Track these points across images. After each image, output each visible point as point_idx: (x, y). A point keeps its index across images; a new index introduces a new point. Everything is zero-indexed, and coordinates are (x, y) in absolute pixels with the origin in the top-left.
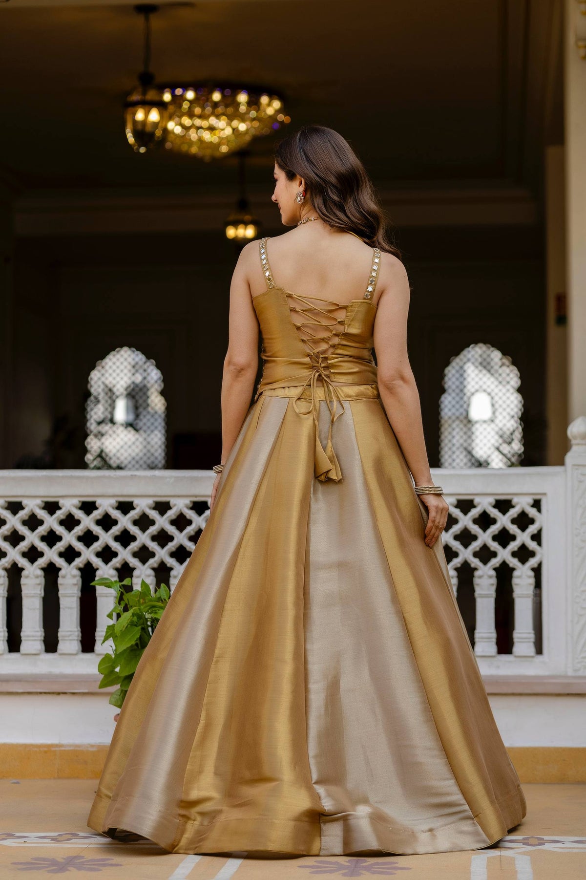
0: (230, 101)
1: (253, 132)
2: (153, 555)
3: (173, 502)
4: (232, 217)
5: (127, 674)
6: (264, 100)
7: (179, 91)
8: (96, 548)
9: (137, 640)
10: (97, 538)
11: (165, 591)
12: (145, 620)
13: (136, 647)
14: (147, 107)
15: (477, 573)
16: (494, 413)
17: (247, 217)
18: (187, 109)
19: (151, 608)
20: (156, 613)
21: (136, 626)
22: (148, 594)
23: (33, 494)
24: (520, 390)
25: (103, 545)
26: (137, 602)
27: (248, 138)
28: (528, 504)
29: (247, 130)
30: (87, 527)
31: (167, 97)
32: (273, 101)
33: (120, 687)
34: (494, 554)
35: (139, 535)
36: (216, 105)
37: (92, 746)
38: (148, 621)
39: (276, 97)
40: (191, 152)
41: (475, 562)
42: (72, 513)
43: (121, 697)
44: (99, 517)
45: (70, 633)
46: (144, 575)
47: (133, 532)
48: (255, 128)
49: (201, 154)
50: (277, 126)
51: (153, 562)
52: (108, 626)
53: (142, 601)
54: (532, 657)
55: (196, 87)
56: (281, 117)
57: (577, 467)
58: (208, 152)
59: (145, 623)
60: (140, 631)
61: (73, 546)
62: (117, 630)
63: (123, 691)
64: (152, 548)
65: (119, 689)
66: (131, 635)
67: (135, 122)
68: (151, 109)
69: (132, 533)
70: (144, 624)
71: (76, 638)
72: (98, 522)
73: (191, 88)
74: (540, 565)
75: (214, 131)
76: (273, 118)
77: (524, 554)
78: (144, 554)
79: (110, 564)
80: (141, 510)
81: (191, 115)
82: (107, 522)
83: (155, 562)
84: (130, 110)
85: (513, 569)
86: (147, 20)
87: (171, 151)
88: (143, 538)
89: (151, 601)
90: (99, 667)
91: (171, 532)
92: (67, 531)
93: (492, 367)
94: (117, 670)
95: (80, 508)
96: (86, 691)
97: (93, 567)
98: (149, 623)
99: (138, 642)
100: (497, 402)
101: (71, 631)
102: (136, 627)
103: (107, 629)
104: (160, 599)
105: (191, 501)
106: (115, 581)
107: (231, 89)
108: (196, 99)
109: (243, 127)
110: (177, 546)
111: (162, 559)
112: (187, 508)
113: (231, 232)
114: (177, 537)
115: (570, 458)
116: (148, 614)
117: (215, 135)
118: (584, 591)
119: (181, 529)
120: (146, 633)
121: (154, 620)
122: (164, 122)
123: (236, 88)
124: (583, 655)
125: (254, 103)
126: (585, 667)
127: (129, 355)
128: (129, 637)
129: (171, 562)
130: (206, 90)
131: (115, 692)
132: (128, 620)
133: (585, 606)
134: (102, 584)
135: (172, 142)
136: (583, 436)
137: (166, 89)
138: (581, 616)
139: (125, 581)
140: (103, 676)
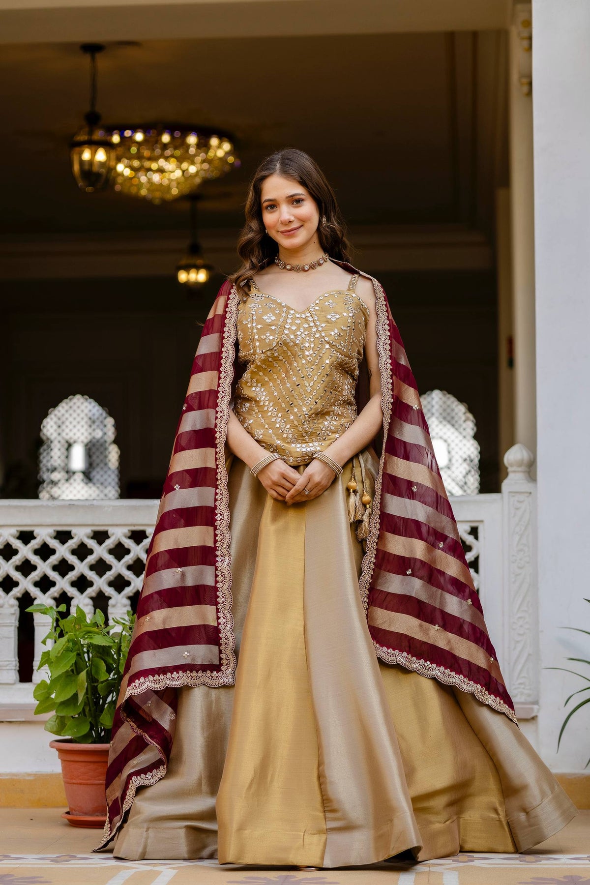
0: (179, 143)
1: (202, 174)
2: (91, 584)
3: (111, 531)
4: (184, 262)
5: (62, 700)
6: (214, 141)
7: (127, 133)
8: (34, 577)
9: (71, 666)
10: (34, 568)
11: (101, 617)
12: (80, 647)
13: (71, 673)
14: (94, 148)
16: (450, 460)
17: (199, 262)
18: (136, 151)
19: (86, 633)
20: (91, 638)
21: (71, 651)
22: (83, 619)
24: (476, 437)
25: (41, 575)
26: (73, 627)
27: (198, 180)
29: (197, 172)
30: (25, 557)
31: (116, 139)
32: (223, 143)
33: (55, 713)
35: (76, 564)
36: (165, 147)
37: (29, 775)
38: (84, 647)
39: (227, 139)
40: (141, 194)
42: (10, 543)
43: (56, 723)
44: (37, 547)
45: (8, 663)
46: (82, 602)
47: (71, 561)
48: (205, 170)
49: (150, 196)
50: (227, 168)
51: (91, 591)
52: (43, 653)
53: (77, 627)
55: (145, 129)
56: (232, 160)
57: (513, 495)
58: (158, 195)
59: (80, 649)
60: (75, 657)
61: (11, 576)
62: (52, 656)
63: (59, 718)
64: (90, 577)
65: (55, 716)
66: (67, 661)
67: (82, 162)
68: (98, 148)
69: (70, 562)
70: (79, 650)
71: (14, 668)
72: (36, 552)
73: (140, 130)
75: (164, 174)
76: (223, 160)
78: (82, 584)
79: (48, 593)
80: (79, 540)
81: (139, 157)
82: (45, 552)
83: (93, 591)
84: (77, 149)
86: (93, 59)
87: (120, 193)
88: (82, 568)
89: (86, 626)
90: (34, 693)
91: (109, 561)
92: (5, 561)
93: (456, 422)
94: (53, 696)
95: (19, 538)
96: (23, 720)
97: (31, 597)
98: (85, 650)
99: (74, 668)
100: (453, 449)
101: (9, 661)
102: (71, 653)
103: (42, 655)
104: (96, 625)
105: (129, 530)
106: (51, 608)
107: (181, 132)
108: (145, 141)
109: (193, 169)
110: (116, 575)
111: (100, 588)
112: (126, 537)
113: (183, 277)
114: (116, 567)
115: (506, 485)
116: (83, 640)
117: (164, 177)
118: (520, 618)
119: (119, 558)
120: (81, 658)
121: (90, 645)
122: (112, 163)
123: (186, 130)
124: (520, 681)
125: (203, 145)
126: (522, 693)
127: (82, 403)
128: (64, 663)
129: (109, 591)
130: (155, 131)
131: (50, 718)
132: (64, 646)
133: (521, 632)
134: (37, 611)
135: (121, 184)
136: (520, 464)
137: (115, 131)
138: (518, 642)
139: (63, 608)
140: (38, 702)
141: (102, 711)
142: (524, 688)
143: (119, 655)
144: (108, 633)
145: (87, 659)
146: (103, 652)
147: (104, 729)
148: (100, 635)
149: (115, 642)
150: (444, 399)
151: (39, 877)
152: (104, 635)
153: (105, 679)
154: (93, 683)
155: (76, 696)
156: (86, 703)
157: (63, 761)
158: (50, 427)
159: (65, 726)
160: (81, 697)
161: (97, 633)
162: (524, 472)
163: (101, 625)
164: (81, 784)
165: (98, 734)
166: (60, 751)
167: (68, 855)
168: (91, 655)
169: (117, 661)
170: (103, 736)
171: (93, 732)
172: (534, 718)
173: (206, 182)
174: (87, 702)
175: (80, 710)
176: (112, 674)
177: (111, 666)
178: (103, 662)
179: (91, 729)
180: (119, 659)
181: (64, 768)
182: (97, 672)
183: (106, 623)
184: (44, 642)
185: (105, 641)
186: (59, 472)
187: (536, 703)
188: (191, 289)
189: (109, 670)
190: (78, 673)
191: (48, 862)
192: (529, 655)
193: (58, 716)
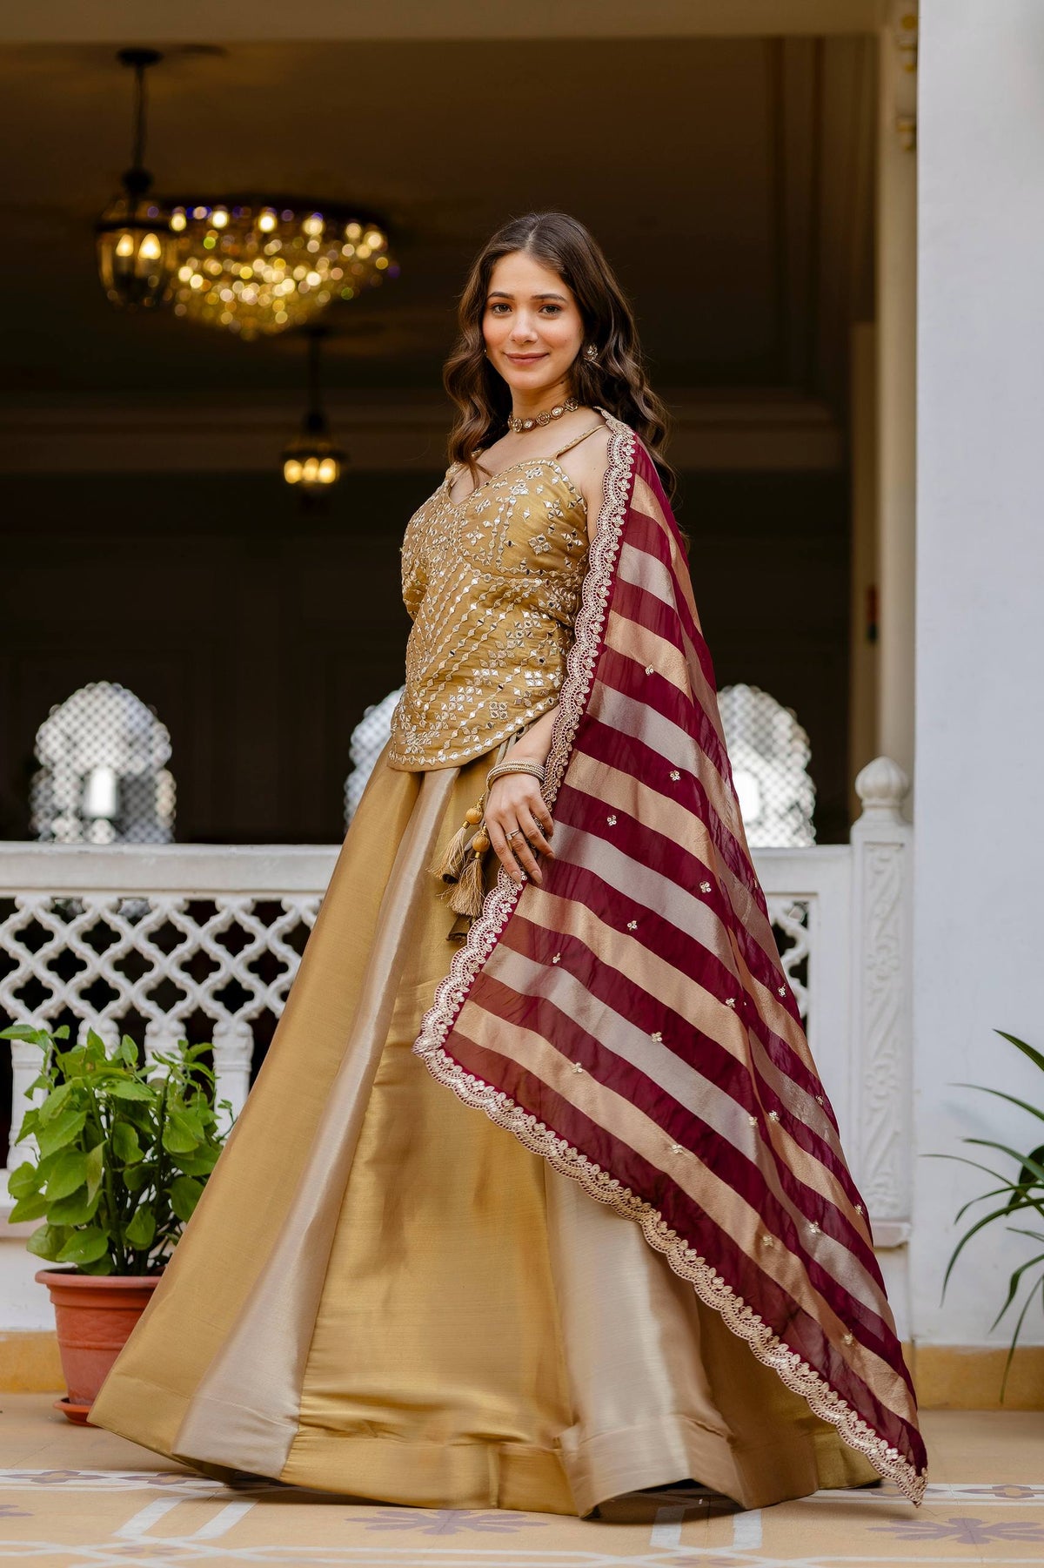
0: (291, 231)
1: (330, 288)
2: (115, 994)
4: (295, 445)
5: (60, 1197)
6: (353, 230)
7: (199, 212)
8: (14, 981)
9: (77, 1137)
10: (15, 964)
11: (131, 1049)
12: (93, 1102)
13: (76, 1149)
14: (138, 235)
16: (763, 809)
17: (323, 445)
18: (214, 245)
19: (104, 1078)
20: (113, 1087)
21: (78, 1110)
22: (100, 1054)
24: (810, 769)
25: (27, 977)
26: (80, 1067)
27: (323, 298)
28: (787, 912)
29: (322, 284)
31: (178, 221)
32: (368, 233)
33: (46, 1222)
35: (90, 959)
36: (266, 238)
38: (100, 1104)
39: (375, 226)
40: (221, 323)
43: (48, 1239)
44: (20, 927)
46: (99, 1025)
47: (81, 954)
48: (335, 281)
49: (238, 325)
50: (375, 279)
51: (115, 1008)
52: (27, 1112)
53: (88, 1066)
55: (231, 205)
56: (380, 262)
57: (871, 847)
58: (251, 323)
59: (94, 1106)
60: (84, 1120)
62: (43, 1119)
63: (53, 1229)
64: (115, 982)
65: (45, 1226)
66: (69, 1127)
67: (116, 260)
68: (146, 235)
69: (78, 955)
70: (91, 1109)
72: (19, 936)
73: (222, 207)
75: (262, 286)
76: (368, 263)
78: (99, 994)
79: (39, 1010)
80: (97, 915)
81: (219, 255)
82: (34, 936)
83: (119, 1007)
84: (108, 236)
86: (140, 77)
87: (185, 321)
88: (99, 965)
89: (106, 1065)
90: (10, 1184)
91: (148, 954)
94: (43, 1191)
97: (8, 1016)
98: (102, 1109)
99: (81, 1140)
100: (768, 790)
102: (76, 1113)
103: (25, 1117)
104: (122, 1063)
105: (185, 900)
106: (43, 1032)
107: (294, 211)
108: (230, 227)
109: (314, 279)
110: (160, 979)
111: (131, 1003)
112: (179, 911)
113: (293, 472)
114: (160, 964)
115: (858, 831)
116: (100, 1090)
117: (263, 291)
118: (881, 1067)
119: (166, 949)
120: (94, 1124)
121: (111, 1100)
122: (171, 262)
123: (303, 208)
124: (879, 1180)
125: (334, 235)
126: (881, 1202)
127: (110, 697)
128: (65, 1130)
129: (148, 1008)
130: (249, 210)
131: (38, 1230)
132: (64, 1100)
133: (882, 1093)
134: (17, 1037)
135: (186, 303)
136: (884, 792)
137: (178, 209)
138: (875, 1110)
139: (63, 1033)
140: (15, 1202)
141: (129, 1219)
142: (885, 1194)
143: (162, 1118)
144: (145, 1079)
145: (105, 1126)
146: (133, 1111)
147: (133, 1252)
148: (129, 1083)
149: (155, 1095)
150: (754, 700)
151: (9, 1506)
152: (136, 1083)
153: (136, 1160)
154: (115, 1167)
155: (82, 1191)
156: (103, 1204)
157: (59, 1306)
158: (52, 739)
159: (63, 1245)
160: (93, 1194)
161: (124, 1079)
162: (891, 807)
163: (131, 1065)
164: (89, 1348)
165: (123, 1261)
166: (54, 1288)
167: (63, 1472)
168: (112, 1118)
169: (160, 1129)
170: (132, 1263)
171: (114, 1257)
172: (900, 1247)
173: (336, 304)
174: (104, 1202)
175: (91, 1215)
176: (149, 1153)
177: (148, 1138)
178: (133, 1130)
179: (110, 1251)
180: (162, 1126)
181: (61, 1321)
182: (123, 1147)
183: (141, 1061)
184: (29, 1094)
185: (137, 1092)
186: (67, 819)
187: (906, 1218)
188: (308, 495)
189: (144, 1145)
190: (89, 1150)
191: (28, 1481)
192: (896, 1134)
193: (51, 1227)
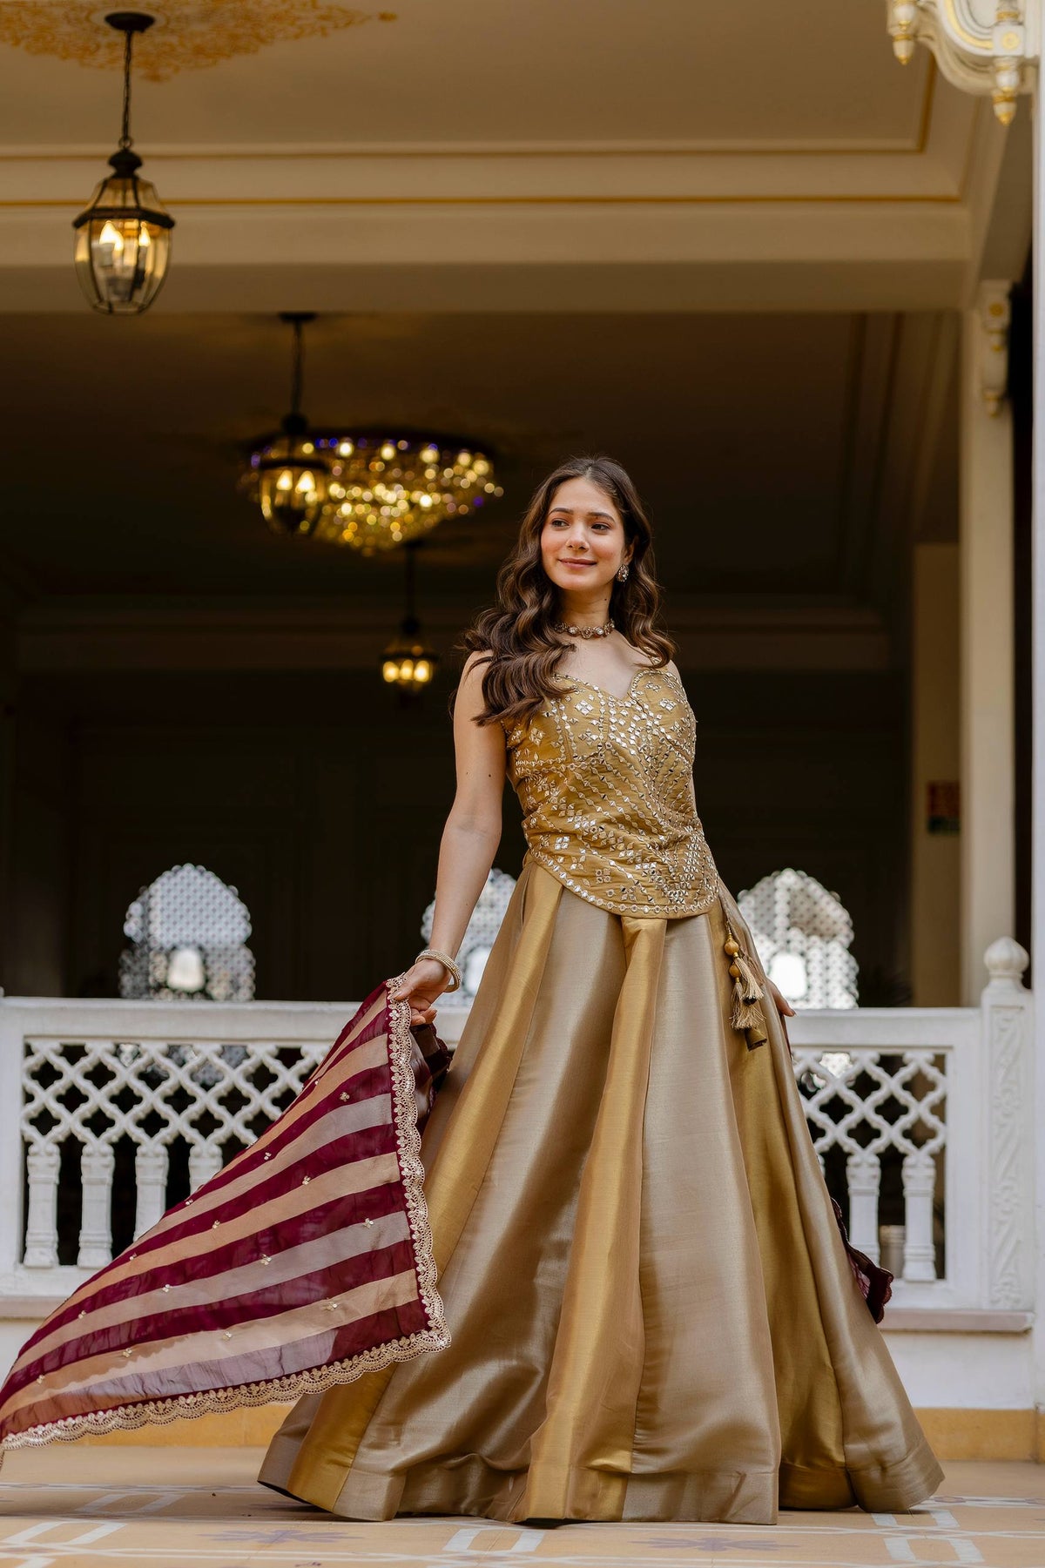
0: (409, 461)
1: (441, 510)
4: (392, 648)
6: (464, 459)
7: (326, 442)
14: (297, 470)
15: (851, 1161)
17: (417, 649)
18: (341, 472)
23: (211, 1035)
27: (431, 521)
28: (927, 1061)
29: (434, 506)
32: (477, 461)
34: (877, 1134)
36: (386, 465)
39: (482, 455)
40: (342, 540)
41: (849, 1144)
48: (444, 504)
49: (357, 543)
50: (484, 501)
54: (931, 1282)
55: (355, 436)
56: (490, 487)
57: (997, 1009)
58: (371, 542)
67: (276, 493)
68: (304, 471)
73: (347, 438)
74: (943, 1149)
75: (382, 508)
76: (476, 488)
77: (918, 1135)
81: (345, 481)
84: (269, 473)
85: (904, 1156)
86: (298, 332)
95: (278, 1057)
107: (410, 442)
108: (354, 456)
109: (426, 501)
113: (391, 672)
115: (987, 996)
117: (381, 513)
118: (1006, 1188)
123: (418, 440)
125: (447, 463)
126: (1007, 1298)
130: (372, 441)
133: (1008, 1209)
136: (1007, 965)
138: (1001, 1223)
150: (800, 883)
162: (1014, 979)
172: (1026, 1332)
187: (1031, 1310)
188: (403, 691)
192: (1018, 1242)
